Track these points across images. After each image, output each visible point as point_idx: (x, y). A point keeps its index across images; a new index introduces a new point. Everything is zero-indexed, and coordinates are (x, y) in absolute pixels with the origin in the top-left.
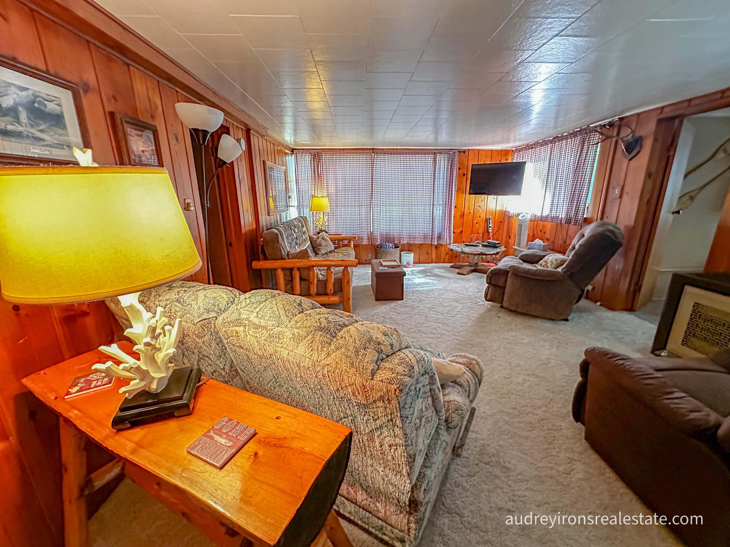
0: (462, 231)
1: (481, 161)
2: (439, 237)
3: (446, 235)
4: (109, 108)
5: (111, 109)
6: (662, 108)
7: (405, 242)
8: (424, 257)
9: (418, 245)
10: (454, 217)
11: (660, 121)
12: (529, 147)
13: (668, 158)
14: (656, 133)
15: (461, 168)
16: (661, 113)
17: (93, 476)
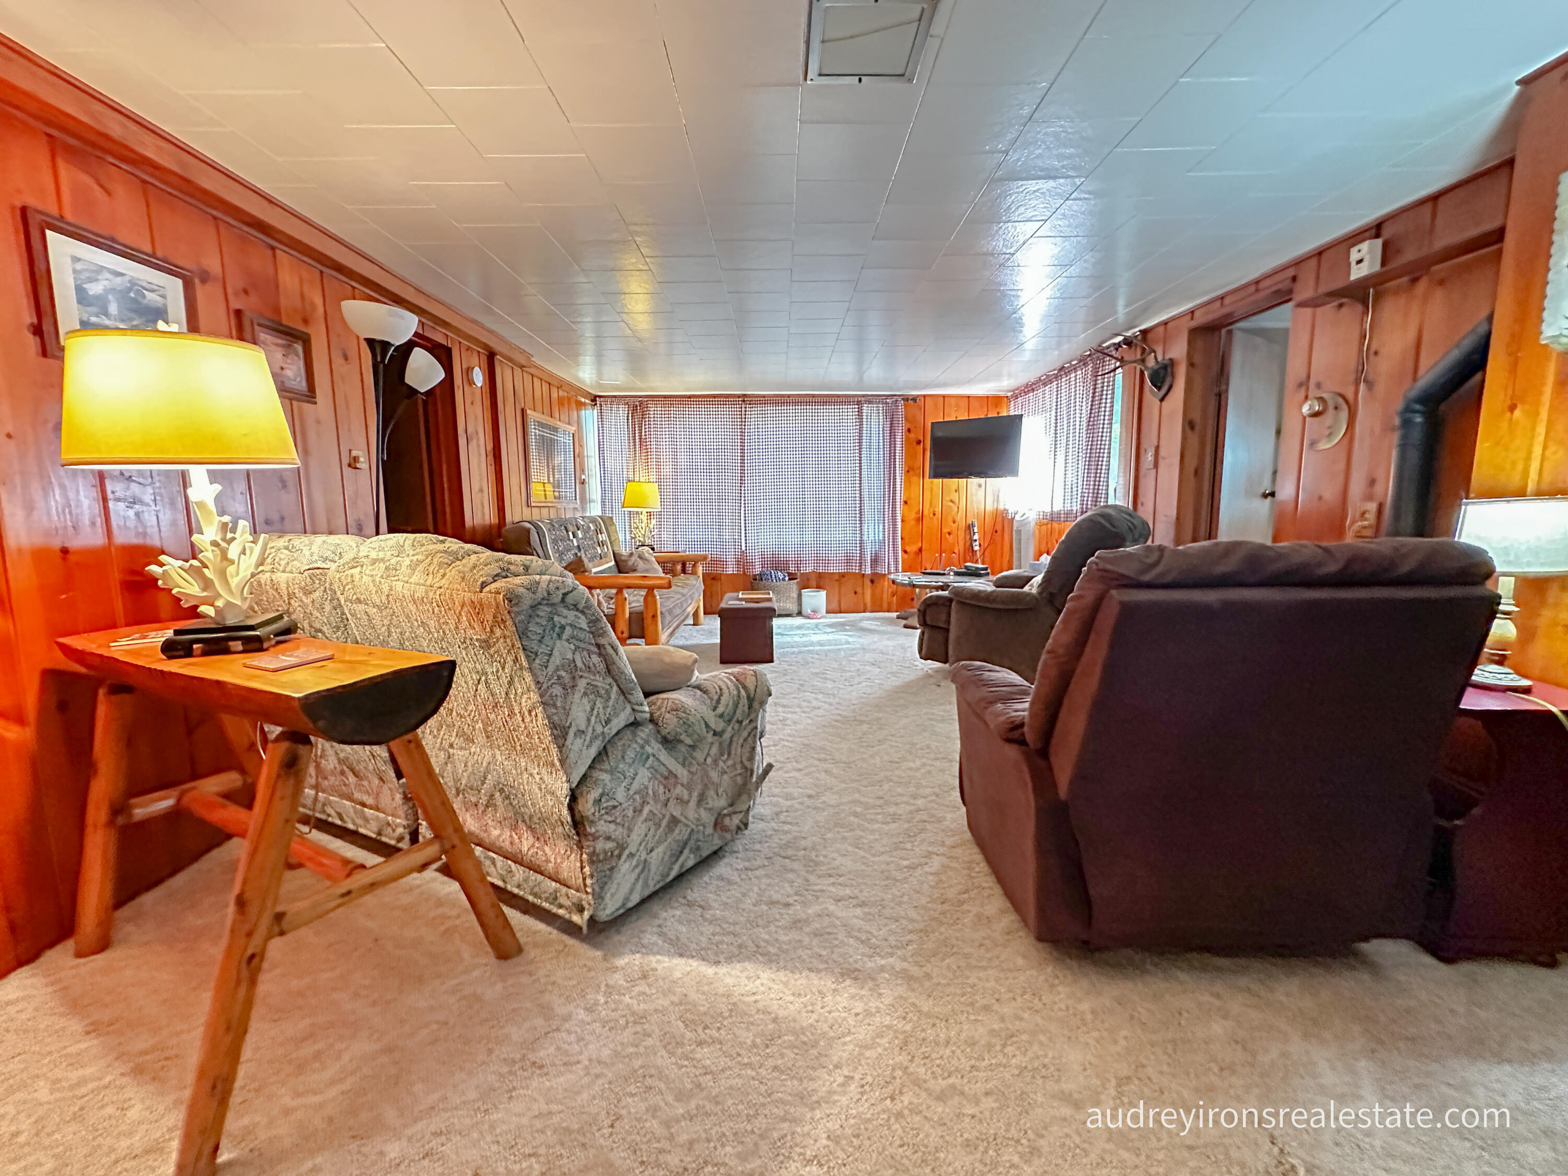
0: (920, 550)
1: (949, 415)
2: (875, 561)
3: (887, 556)
4: (235, 304)
5: (238, 307)
6: (1192, 312)
7: (809, 569)
8: (847, 601)
9: (836, 577)
10: (902, 521)
11: (1195, 333)
12: (1030, 388)
13: (1219, 395)
14: (1190, 356)
15: (912, 429)
16: (1192, 319)
17: (134, 801)
